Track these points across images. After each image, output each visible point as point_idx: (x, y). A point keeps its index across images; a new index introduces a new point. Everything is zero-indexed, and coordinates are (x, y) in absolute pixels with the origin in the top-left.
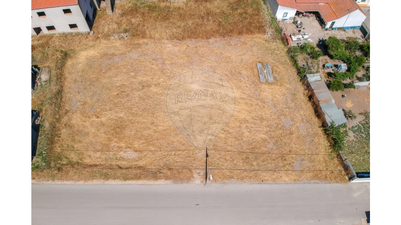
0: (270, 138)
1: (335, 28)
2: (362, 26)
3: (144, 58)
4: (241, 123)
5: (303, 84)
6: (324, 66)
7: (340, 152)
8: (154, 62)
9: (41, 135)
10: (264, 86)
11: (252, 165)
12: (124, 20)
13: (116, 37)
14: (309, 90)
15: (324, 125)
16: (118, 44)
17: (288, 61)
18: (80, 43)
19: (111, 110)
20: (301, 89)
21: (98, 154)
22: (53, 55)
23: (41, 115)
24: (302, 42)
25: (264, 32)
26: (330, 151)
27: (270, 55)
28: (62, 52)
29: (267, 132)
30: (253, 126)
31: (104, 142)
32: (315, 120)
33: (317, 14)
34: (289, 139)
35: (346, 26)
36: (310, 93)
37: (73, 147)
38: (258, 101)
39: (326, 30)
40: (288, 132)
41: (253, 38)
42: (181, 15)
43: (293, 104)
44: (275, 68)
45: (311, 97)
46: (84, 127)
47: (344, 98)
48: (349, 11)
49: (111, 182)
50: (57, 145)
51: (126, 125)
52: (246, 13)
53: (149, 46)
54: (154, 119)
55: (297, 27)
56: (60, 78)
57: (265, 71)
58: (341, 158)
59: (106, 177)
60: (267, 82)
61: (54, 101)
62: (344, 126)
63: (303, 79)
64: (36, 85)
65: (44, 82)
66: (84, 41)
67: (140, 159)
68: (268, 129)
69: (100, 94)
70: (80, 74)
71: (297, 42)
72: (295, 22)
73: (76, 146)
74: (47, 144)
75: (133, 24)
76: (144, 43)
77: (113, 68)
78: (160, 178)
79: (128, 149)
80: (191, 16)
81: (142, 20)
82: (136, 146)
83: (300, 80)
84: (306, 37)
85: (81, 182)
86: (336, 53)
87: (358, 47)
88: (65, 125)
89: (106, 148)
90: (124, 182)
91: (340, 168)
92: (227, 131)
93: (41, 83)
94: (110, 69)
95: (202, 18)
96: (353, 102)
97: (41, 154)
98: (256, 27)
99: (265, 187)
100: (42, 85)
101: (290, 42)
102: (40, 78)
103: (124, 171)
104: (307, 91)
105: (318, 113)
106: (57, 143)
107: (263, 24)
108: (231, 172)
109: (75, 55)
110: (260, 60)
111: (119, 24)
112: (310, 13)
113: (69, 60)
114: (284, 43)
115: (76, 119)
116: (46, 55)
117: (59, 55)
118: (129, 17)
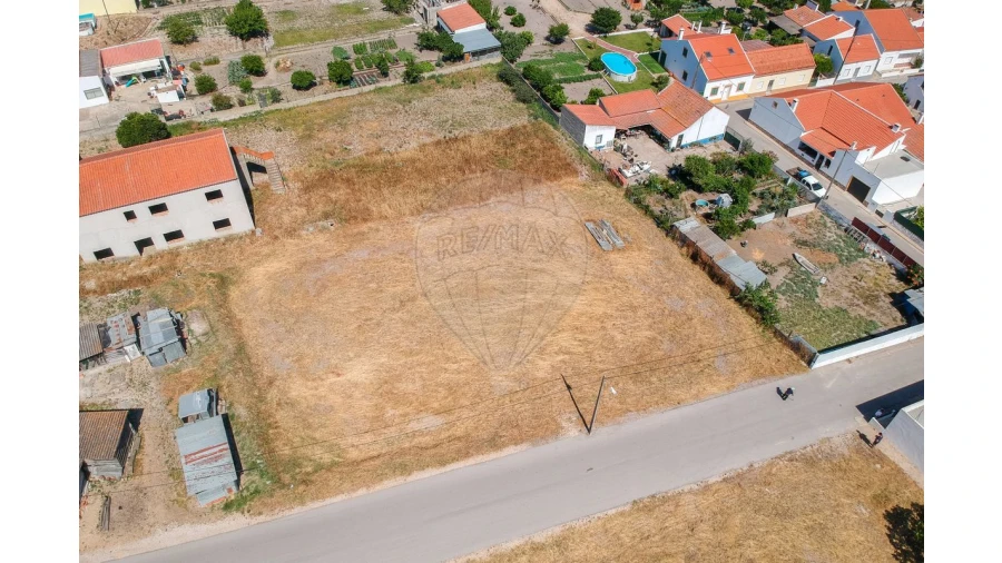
0: (659, 334)
1: (686, 146)
2: (727, 133)
3: (383, 255)
4: (602, 322)
5: (673, 238)
6: (693, 206)
7: (778, 326)
8: (402, 257)
9: (239, 433)
10: (613, 256)
11: (651, 383)
12: (315, 196)
13: (311, 229)
14: (688, 246)
15: (734, 292)
16: (321, 239)
17: (634, 209)
18: (242, 253)
19: (360, 356)
20: (673, 248)
21: (369, 438)
22: (198, 286)
23: (221, 395)
24: (644, 177)
25: (575, 172)
26: (761, 330)
27: (600, 207)
28: (212, 275)
29: (650, 326)
30: (623, 321)
31: (370, 414)
32: (717, 289)
33: (649, 130)
34: (690, 328)
35: (701, 138)
36: (691, 251)
37: (314, 439)
38: (615, 282)
39: (673, 151)
40: (685, 318)
41: (560, 186)
42: (419, 171)
43: (672, 274)
44: (619, 225)
45: (696, 256)
46: (320, 398)
47: (746, 248)
48: (700, 113)
49: (417, 476)
50: (279, 443)
51: (400, 375)
52: (533, 149)
53: (382, 233)
54: (446, 352)
55: (625, 155)
56: (230, 322)
57: (605, 232)
58: (782, 335)
59: (405, 469)
60: (615, 249)
61: (239, 365)
62: (766, 284)
63: (671, 231)
64: (188, 344)
65: (203, 335)
66: (249, 250)
67: (452, 424)
68: (650, 320)
69: (323, 334)
70: (267, 308)
71: (634, 179)
72: (618, 149)
73: (317, 435)
74: (259, 446)
75: (336, 201)
76: (370, 228)
77: (329, 284)
78: (504, 445)
79: (423, 415)
80: (440, 169)
81: (349, 191)
82: (436, 405)
83: (667, 235)
84: (646, 167)
85: (362, 492)
86: (705, 180)
87: (734, 166)
88: (279, 404)
89: (378, 422)
90: (443, 470)
91: (787, 351)
92: (585, 340)
93: (196, 338)
94: (324, 287)
95: (460, 169)
96: (762, 250)
97: (254, 467)
98: (558, 168)
99: (685, 411)
100: (199, 342)
101: (624, 180)
102: (189, 330)
103: (433, 451)
104: (685, 249)
105: (717, 277)
106: (277, 439)
107: (568, 161)
108: (621, 403)
109: (240, 276)
110: (587, 217)
111: (308, 206)
112: (637, 129)
113: (232, 288)
114: (614, 184)
115: (298, 390)
116: (182, 287)
117: (211, 283)
118: (321, 191)
